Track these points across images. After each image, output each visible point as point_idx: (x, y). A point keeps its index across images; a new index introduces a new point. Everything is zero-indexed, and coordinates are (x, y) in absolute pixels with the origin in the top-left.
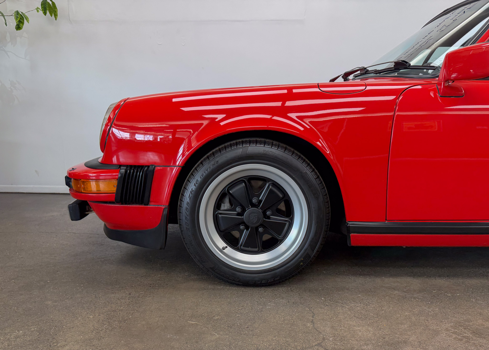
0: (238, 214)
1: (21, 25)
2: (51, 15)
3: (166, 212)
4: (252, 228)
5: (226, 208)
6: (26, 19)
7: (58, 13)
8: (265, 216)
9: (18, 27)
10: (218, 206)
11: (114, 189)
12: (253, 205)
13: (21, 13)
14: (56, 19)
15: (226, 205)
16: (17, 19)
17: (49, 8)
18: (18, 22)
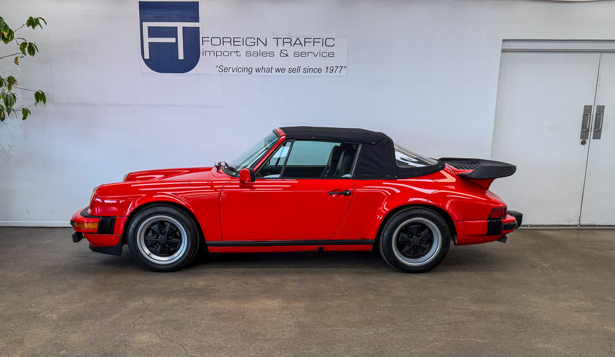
0: (156, 238)
1: (26, 116)
2: (41, 101)
3: (121, 237)
4: (162, 244)
5: (150, 235)
6: (29, 112)
7: (47, 99)
8: (168, 239)
9: (24, 118)
10: (146, 234)
11: (97, 227)
12: (162, 234)
13: (25, 109)
14: (45, 104)
15: (150, 234)
17: (40, 97)
18: (24, 115)
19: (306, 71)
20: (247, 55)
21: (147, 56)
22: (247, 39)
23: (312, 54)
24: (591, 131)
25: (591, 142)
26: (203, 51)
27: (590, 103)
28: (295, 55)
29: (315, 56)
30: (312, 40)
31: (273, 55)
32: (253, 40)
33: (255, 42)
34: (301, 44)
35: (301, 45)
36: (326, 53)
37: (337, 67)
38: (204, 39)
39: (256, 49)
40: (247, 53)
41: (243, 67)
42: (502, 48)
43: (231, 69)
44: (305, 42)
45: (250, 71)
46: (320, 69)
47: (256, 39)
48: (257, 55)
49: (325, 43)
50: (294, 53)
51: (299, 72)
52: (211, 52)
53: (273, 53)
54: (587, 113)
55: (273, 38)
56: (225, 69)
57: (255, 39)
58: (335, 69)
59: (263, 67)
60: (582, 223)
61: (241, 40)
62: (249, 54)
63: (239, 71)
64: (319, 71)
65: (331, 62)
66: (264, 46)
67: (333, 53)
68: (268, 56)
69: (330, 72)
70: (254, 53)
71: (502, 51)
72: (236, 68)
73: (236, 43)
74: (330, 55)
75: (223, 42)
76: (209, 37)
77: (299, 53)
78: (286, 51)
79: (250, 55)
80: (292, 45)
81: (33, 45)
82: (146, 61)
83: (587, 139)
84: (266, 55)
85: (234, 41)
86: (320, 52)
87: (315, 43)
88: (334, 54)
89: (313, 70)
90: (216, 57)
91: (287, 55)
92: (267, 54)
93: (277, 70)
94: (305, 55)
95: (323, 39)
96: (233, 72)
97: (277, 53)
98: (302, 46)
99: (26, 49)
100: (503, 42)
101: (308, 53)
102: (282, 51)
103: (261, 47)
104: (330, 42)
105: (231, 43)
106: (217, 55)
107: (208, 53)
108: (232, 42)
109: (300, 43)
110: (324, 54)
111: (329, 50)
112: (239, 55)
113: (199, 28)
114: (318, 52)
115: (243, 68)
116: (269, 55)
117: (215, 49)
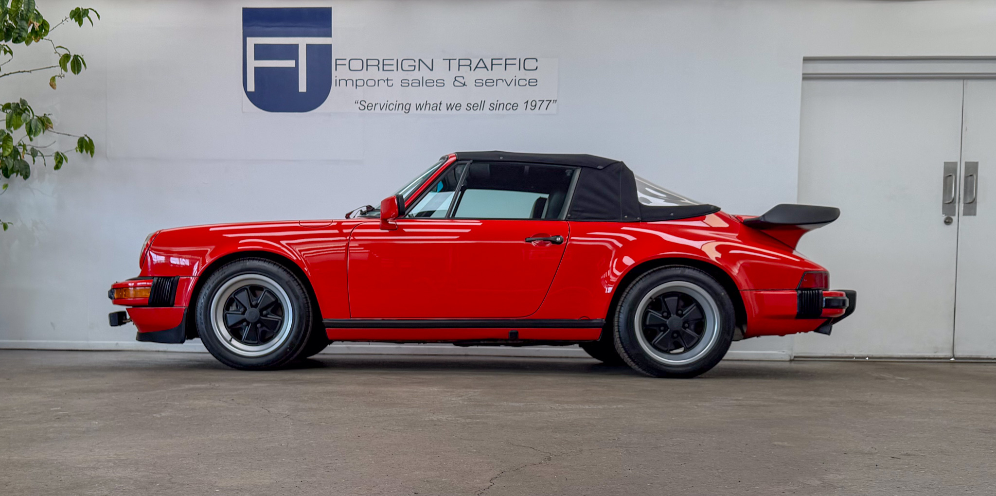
1: (60, 164)
2: (87, 152)
6: (65, 159)
7: (96, 150)
9: (57, 167)
13: (60, 154)
14: (92, 156)
16: (57, 159)
17: (86, 145)
18: (57, 162)
19: (493, 107)
20: (403, 84)
21: (251, 87)
22: (403, 62)
23: (503, 81)
24: (959, 202)
25: (962, 221)
26: (336, 80)
27: (954, 158)
28: (477, 84)
29: (508, 86)
30: (503, 62)
31: (443, 84)
32: (412, 63)
33: (415, 66)
34: (486, 67)
35: (485, 69)
36: (525, 81)
37: (541, 102)
38: (338, 62)
39: (417, 75)
40: (403, 81)
41: (396, 102)
42: (805, 72)
43: (378, 107)
44: (492, 65)
45: (406, 108)
46: (516, 105)
47: (417, 61)
48: (418, 84)
49: (522, 65)
50: (476, 81)
51: (483, 109)
52: (348, 81)
53: (442, 81)
54: (950, 174)
55: (444, 59)
56: (369, 105)
57: (415, 61)
58: (539, 104)
59: (427, 103)
60: (959, 353)
61: (394, 62)
62: (405, 83)
63: (391, 109)
64: (515, 108)
65: (533, 94)
66: (429, 71)
67: (535, 81)
68: (435, 85)
69: (531, 109)
70: (413, 81)
71: (804, 79)
72: (386, 105)
73: (386, 68)
74: (530, 84)
75: (367, 66)
76: (345, 59)
77: (482, 80)
78: (464, 78)
79: (407, 85)
80: (473, 68)
81: (79, 58)
82: (249, 94)
83: (954, 215)
84: (432, 84)
85: (383, 65)
86: (515, 80)
87: (507, 66)
88: (537, 81)
89: (505, 106)
90: (356, 88)
91: (464, 85)
92: (434, 82)
93: (448, 106)
94: (492, 84)
95: (520, 59)
96: (381, 109)
97: (449, 81)
98: (488, 70)
99: (69, 65)
100: (803, 63)
101: (497, 80)
102: (457, 78)
103: (424, 73)
104: (530, 64)
105: (379, 67)
106: (356, 85)
107: (343, 83)
108: (381, 66)
109: (484, 66)
110: (522, 83)
111: (530, 75)
112: (391, 85)
113: (330, 46)
114: (512, 80)
115: (396, 104)
116: (437, 85)
117: (355, 76)
